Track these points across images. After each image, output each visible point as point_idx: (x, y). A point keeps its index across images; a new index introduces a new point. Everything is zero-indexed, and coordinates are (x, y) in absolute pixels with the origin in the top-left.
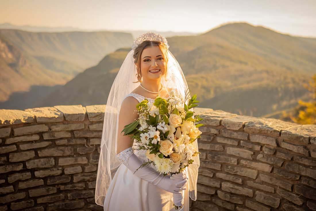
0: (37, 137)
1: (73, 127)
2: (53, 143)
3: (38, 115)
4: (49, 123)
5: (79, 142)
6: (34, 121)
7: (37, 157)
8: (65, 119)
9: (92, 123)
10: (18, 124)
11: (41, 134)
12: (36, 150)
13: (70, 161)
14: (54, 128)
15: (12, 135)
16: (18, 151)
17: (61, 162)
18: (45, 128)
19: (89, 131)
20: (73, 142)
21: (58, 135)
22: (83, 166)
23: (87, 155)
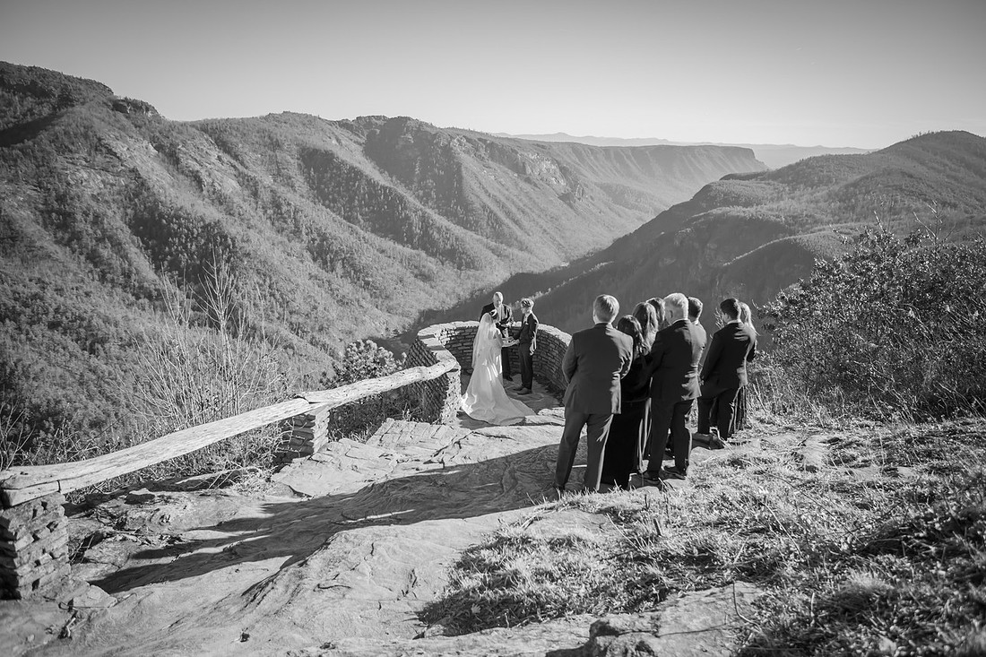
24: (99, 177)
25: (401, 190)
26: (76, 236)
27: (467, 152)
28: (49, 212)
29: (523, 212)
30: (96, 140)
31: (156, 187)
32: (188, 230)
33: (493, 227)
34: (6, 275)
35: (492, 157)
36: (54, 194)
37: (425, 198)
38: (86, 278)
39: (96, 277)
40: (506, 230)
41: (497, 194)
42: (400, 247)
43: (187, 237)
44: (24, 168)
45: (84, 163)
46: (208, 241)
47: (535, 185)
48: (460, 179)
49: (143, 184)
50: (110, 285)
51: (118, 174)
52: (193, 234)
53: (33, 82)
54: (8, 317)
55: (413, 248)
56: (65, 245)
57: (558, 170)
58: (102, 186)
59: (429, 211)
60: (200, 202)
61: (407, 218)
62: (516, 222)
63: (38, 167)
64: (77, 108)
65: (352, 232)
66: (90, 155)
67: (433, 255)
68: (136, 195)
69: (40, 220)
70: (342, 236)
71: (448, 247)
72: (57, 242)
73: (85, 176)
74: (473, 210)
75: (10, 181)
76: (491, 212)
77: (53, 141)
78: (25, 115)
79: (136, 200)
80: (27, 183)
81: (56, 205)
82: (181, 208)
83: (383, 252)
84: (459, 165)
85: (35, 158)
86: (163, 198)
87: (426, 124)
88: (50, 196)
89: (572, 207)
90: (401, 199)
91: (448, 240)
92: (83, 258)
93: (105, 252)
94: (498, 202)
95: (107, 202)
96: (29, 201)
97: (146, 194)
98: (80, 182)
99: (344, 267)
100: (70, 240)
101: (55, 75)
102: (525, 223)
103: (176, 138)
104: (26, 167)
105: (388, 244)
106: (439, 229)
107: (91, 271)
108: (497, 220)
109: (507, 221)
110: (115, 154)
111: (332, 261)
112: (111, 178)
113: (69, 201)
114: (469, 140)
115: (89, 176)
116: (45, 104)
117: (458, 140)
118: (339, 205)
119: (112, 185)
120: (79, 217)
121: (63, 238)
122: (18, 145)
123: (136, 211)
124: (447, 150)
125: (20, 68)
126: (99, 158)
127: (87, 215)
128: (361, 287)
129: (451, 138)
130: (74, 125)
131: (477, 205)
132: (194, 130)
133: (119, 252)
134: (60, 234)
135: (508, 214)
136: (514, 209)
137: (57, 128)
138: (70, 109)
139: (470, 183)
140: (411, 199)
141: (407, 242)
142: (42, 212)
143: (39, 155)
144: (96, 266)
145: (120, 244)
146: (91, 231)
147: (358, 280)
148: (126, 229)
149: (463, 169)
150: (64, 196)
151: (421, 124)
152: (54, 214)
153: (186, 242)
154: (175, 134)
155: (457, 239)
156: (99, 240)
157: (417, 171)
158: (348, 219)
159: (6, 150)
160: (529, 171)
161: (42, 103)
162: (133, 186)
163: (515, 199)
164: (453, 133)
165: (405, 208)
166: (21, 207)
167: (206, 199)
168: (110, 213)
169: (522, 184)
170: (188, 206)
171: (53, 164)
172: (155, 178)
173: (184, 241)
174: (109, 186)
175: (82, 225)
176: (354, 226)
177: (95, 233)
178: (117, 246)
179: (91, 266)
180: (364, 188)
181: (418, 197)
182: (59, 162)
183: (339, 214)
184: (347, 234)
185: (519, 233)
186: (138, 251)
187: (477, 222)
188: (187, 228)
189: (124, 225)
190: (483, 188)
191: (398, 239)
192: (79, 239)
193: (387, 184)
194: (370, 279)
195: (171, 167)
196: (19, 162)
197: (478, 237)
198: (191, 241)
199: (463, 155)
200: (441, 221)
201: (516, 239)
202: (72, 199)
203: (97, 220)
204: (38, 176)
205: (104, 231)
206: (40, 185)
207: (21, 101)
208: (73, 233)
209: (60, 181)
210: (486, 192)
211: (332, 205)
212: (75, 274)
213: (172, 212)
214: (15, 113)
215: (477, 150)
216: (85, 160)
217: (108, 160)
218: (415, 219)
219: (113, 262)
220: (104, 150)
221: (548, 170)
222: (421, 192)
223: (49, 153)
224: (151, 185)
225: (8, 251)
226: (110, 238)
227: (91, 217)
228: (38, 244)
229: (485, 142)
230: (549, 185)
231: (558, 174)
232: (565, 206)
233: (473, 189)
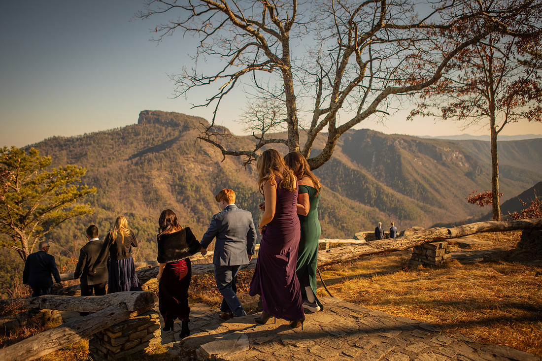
24: (199, 167)
25: (364, 172)
26: (187, 198)
27: (404, 148)
28: (175, 186)
29: (441, 184)
30: (199, 148)
31: (228, 172)
32: (243, 195)
33: (421, 194)
34: (153, 218)
35: (420, 151)
36: (177, 176)
37: (378, 177)
38: (190, 221)
39: (195, 220)
40: (430, 195)
41: (424, 173)
42: (363, 206)
43: (242, 198)
44: (165, 163)
45: (193, 159)
46: (253, 201)
47: (449, 167)
48: (400, 164)
49: (221, 170)
50: (202, 225)
51: (209, 165)
52: (245, 197)
53: (172, 120)
54: (152, 240)
55: (371, 206)
56: (181, 203)
57: (463, 157)
58: (201, 171)
59: (381, 184)
60: (250, 179)
61: (368, 188)
62: (437, 190)
63: (171, 162)
64: (191, 131)
65: (335, 196)
66: (196, 155)
67: (384, 211)
68: (217, 176)
69: (170, 190)
70: (328, 199)
71: (393, 206)
72: (178, 201)
73: (193, 166)
74: (408, 183)
75: (158, 170)
76: (420, 184)
77: (179, 149)
78: (167, 136)
79: (217, 179)
80: (165, 170)
81: (178, 182)
82: (240, 183)
83: (353, 208)
84: (399, 156)
85: (170, 158)
86: (231, 178)
87: (379, 133)
88: (176, 177)
89: (473, 180)
90: (364, 177)
91: (393, 201)
92: (189, 210)
93: (201, 207)
94: (424, 178)
95: (203, 180)
96: (166, 179)
97: (222, 175)
98: (190, 170)
99: (329, 217)
100: (183, 200)
101: (182, 115)
102: (442, 190)
103: (239, 145)
104: (166, 163)
105: (356, 204)
106: (387, 195)
107: (193, 217)
108: (424, 189)
109: (430, 190)
110: (208, 155)
111: (323, 213)
112: (205, 167)
113: (184, 180)
114: (405, 141)
115: (195, 166)
116: (176, 130)
117: (398, 141)
118: (327, 181)
119: (206, 171)
120: (189, 188)
121: (180, 199)
122: (163, 151)
123: (217, 185)
124: (392, 148)
125: (166, 113)
126: (200, 157)
127: (193, 187)
128: (339, 229)
129: (395, 140)
130: (189, 141)
131: (411, 180)
132: (248, 140)
133: (207, 206)
134: (179, 197)
135: (431, 185)
136: (435, 183)
137: (181, 142)
138: (188, 132)
139: (406, 166)
140: (369, 177)
141: (367, 203)
142: (171, 185)
143: (172, 156)
144: (195, 214)
145: (208, 203)
146: (194, 196)
147: (338, 225)
148: (211, 194)
149: (402, 158)
150: (182, 177)
151: (375, 133)
152: (177, 187)
153: (242, 202)
154: (238, 143)
155: (398, 201)
156: (198, 200)
157: (374, 160)
158: (332, 189)
159: (157, 153)
160: (444, 158)
161: (175, 130)
162: (216, 171)
163: (435, 176)
164: (395, 137)
165: (366, 182)
166: (162, 183)
167: (253, 178)
168: (204, 186)
169: (440, 167)
170: (243, 182)
171: (178, 161)
172: (227, 167)
173: (241, 201)
174: (204, 172)
175: (190, 192)
176: (335, 193)
177: (196, 196)
178: (206, 203)
179: (193, 214)
180: (342, 171)
181: (374, 176)
182: (181, 159)
183: (327, 186)
184: (331, 198)
185: (438, 197)
186: (217, 206)
187: (411, 191)
188: (243, 194)
189: (210, 192)
190: (415, 170)
191: (362, 201)
192: (188, 200)
193: (355, 168)
194: (345, 225)
195: (236, 161)
196: (163, 160)
197: (412, 200)
198: (245, 202)
199: (402, 150)
200: (389, 190)
201: (436, 201)
202: (186, 178)
203: (197, 190)
204: (171, 167)
205: (200, 195)
206: (171, 171)
207: (166, 129)
208: (185, 197)
209: (181, 169)
210: (417, 172)
211: (323, 181)
212: (185, 218)
213: (235, 185)
214: (162, 135)
215: (410, 146)
216: (193, 158)
217: (204, 158)
218: (372, 189)
219: (204, 212)
220: (203, 153)
221: (457, 157)
222: (376, 173)
223: (176, 155)
224: (225, 171)
225: (155, 206)
226: (203, 199)
227: (194, 188)
228: (168, 202)
229: (415, 141)
230: (458, 167)
231: (464, 160)
232: (469, 180)
233: (408, 170)
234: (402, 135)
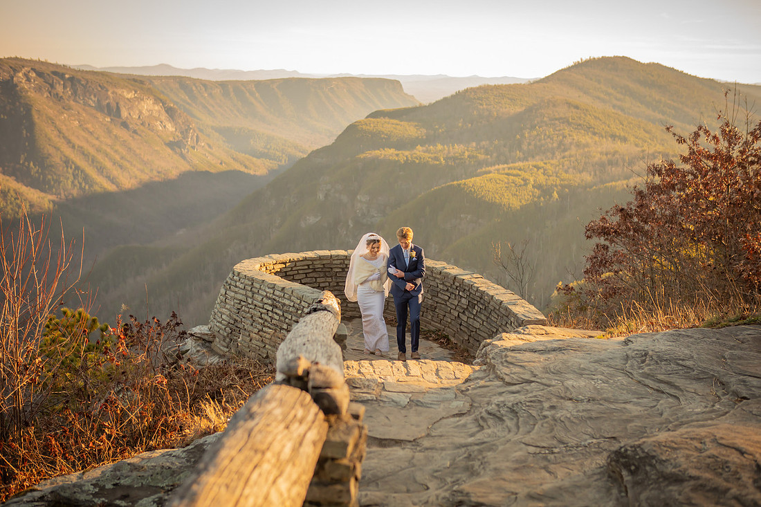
0: (306, 267)
1: (324, 262)
2: (314, 270)
3: (307, 256)
4: (312, 260)
5: (327, 270)
6: (305, 259)
7: (307, 277)
8: (320, 258)
9: (334, 260)
10: (299, 261)
11: (308, 265)
12: (306, 274)
13: (323, 280)
14: (315, 263)
15: (295, 266)
16: (298, 274)
17: (318, 280)
18: (310, 263)
19: (332, 264)
20: (324, 270)
21: (317, 266)
22: (329, 283)
23: (331, 277)
27: (39, 89)
29: (121, 167)
33: (81, 188)
35: (73, 96)
41: (84, 144)
47: (135, 132)
48: (31, 126)
57: (163, 112)
62: (112, 180)
74: (52, 166)
76: (77, 168)
84: (28, 108)
89: (183, 156)
91: (20, 207)
94: (85, 155)
102: (125, 181)
106: (6, 195)
108: (87, 179)
109: (100, 179)
114: (40, 74)
117: (26, 75)
124: (10, 88)
129: (15, 71)
131: (57, 159)
135: (101, 169)
136: (108, 164)
139: (45, 130)
149: (34, 113)
155: (32, 206)
160: (124, 114)
163: (109, 150)
164: (16, 64)
169: (117, 131)
187: (58, 182)
190: (64, 137)
199: (32, 94)
200: (8, 183)
210: (69, 142)
215: (52, 86)
221: (150, 112)
229: (62, 76)
230: (152, 131)
231: (164, 116)
232: (176, 157)
233: (49, 139)
234: (31, 61)
